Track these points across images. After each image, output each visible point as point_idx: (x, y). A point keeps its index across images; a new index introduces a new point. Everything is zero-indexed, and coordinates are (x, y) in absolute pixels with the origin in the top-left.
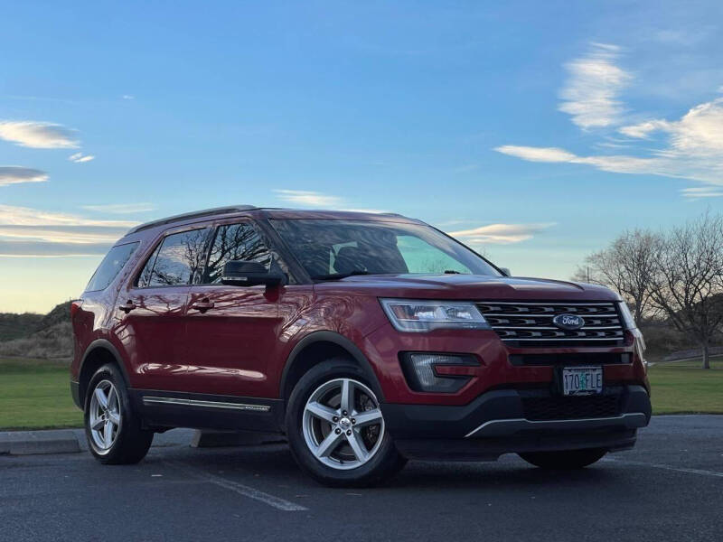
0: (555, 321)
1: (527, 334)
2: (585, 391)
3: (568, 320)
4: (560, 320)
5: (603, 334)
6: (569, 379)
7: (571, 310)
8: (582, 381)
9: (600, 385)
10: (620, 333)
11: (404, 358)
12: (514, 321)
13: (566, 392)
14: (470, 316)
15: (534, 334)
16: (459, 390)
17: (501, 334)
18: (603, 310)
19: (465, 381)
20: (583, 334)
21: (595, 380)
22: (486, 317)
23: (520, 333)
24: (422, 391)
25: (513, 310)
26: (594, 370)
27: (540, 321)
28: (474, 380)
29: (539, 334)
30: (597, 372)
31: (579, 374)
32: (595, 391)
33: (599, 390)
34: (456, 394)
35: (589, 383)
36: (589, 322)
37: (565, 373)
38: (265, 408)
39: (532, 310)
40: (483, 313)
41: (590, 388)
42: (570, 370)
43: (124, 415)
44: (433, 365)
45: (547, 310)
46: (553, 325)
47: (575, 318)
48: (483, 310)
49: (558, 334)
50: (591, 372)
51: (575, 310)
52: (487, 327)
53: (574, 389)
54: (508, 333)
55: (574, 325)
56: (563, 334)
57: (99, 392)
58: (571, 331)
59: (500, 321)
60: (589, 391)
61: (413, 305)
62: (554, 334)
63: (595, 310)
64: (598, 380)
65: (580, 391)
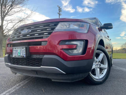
2: (20, 56)
5: (37, 35)
6: (15, 51)
8: (19, 52)
9: (25, 54)
13: (14, 56)
20: (29, 35)
21: (23, 52)
26: (23, 48)
31: (18, 49)
32: (24, 56)
35: (21, 53)
41: (21, 55)
42: (15, 48)
50: (22, 49)
53: (16, 55)
62: (20, 37)
64: (24, 52)
65: (18, 56)
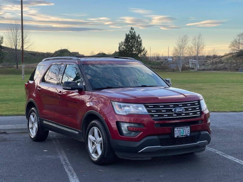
0: (173, 110)
1: (162, 115)
2: (183, 135)
3: (178, 110)
4: (175, 110)
5: (192, 114)
6: (177, 132)
7: (180, 105)
8: (182, 132)
10: (199, 113)
11: (118, 123)
12: (157, 111)
13: (176, 136)
14: (142, 109)
15: (165, 116)
16: (136, 136)
17: (152, 116)
18: (194, 104)
19: (138, 133)
20: (184, 114)
22: (147, 109)
23: (159, 115)
24: (123, 135)
25: (158, 106)
26: (187, 128)
27: (167, 111)
28: (142, 133)
29: (167, 115)
30: (188, 128)
31: (181, 129)
32: (187, 135)
33: (189, 135)
34: (135, 138)
35: (185, 133)
36: (186, 110)
37: (176, 129)
38: (77, 133)
39: (165, 106)
40: (146, 108)
41: (185, 134)
42: (177, 129)
43: (38, 125)
44: (128, 127)
45: (171, 106)
46: (172, 112)
47: (181, 109)
48: (147, 107)
49: (174, 115)
50: (185, 129)
51: (182, 105)
52: (147, 113)
53: (179, 135)
54: (155, 116)
55: (180, 111)
56: (176, 115)
57: (31, 116)
58: (179, 114)
59: (153, 111)
60: (185, 135)
61: (122, 104)
62: (173, 115)
63: (190, 105)
64: (188, 131)
65: (181, 136)
